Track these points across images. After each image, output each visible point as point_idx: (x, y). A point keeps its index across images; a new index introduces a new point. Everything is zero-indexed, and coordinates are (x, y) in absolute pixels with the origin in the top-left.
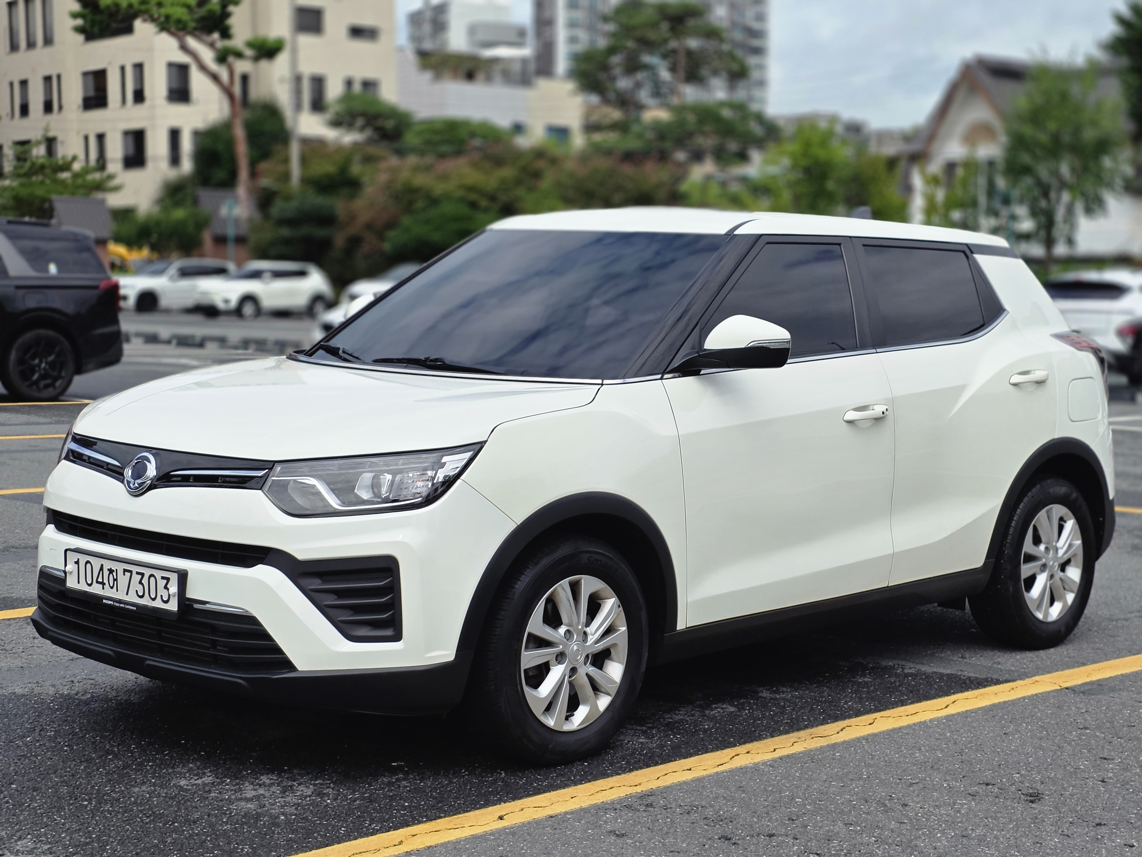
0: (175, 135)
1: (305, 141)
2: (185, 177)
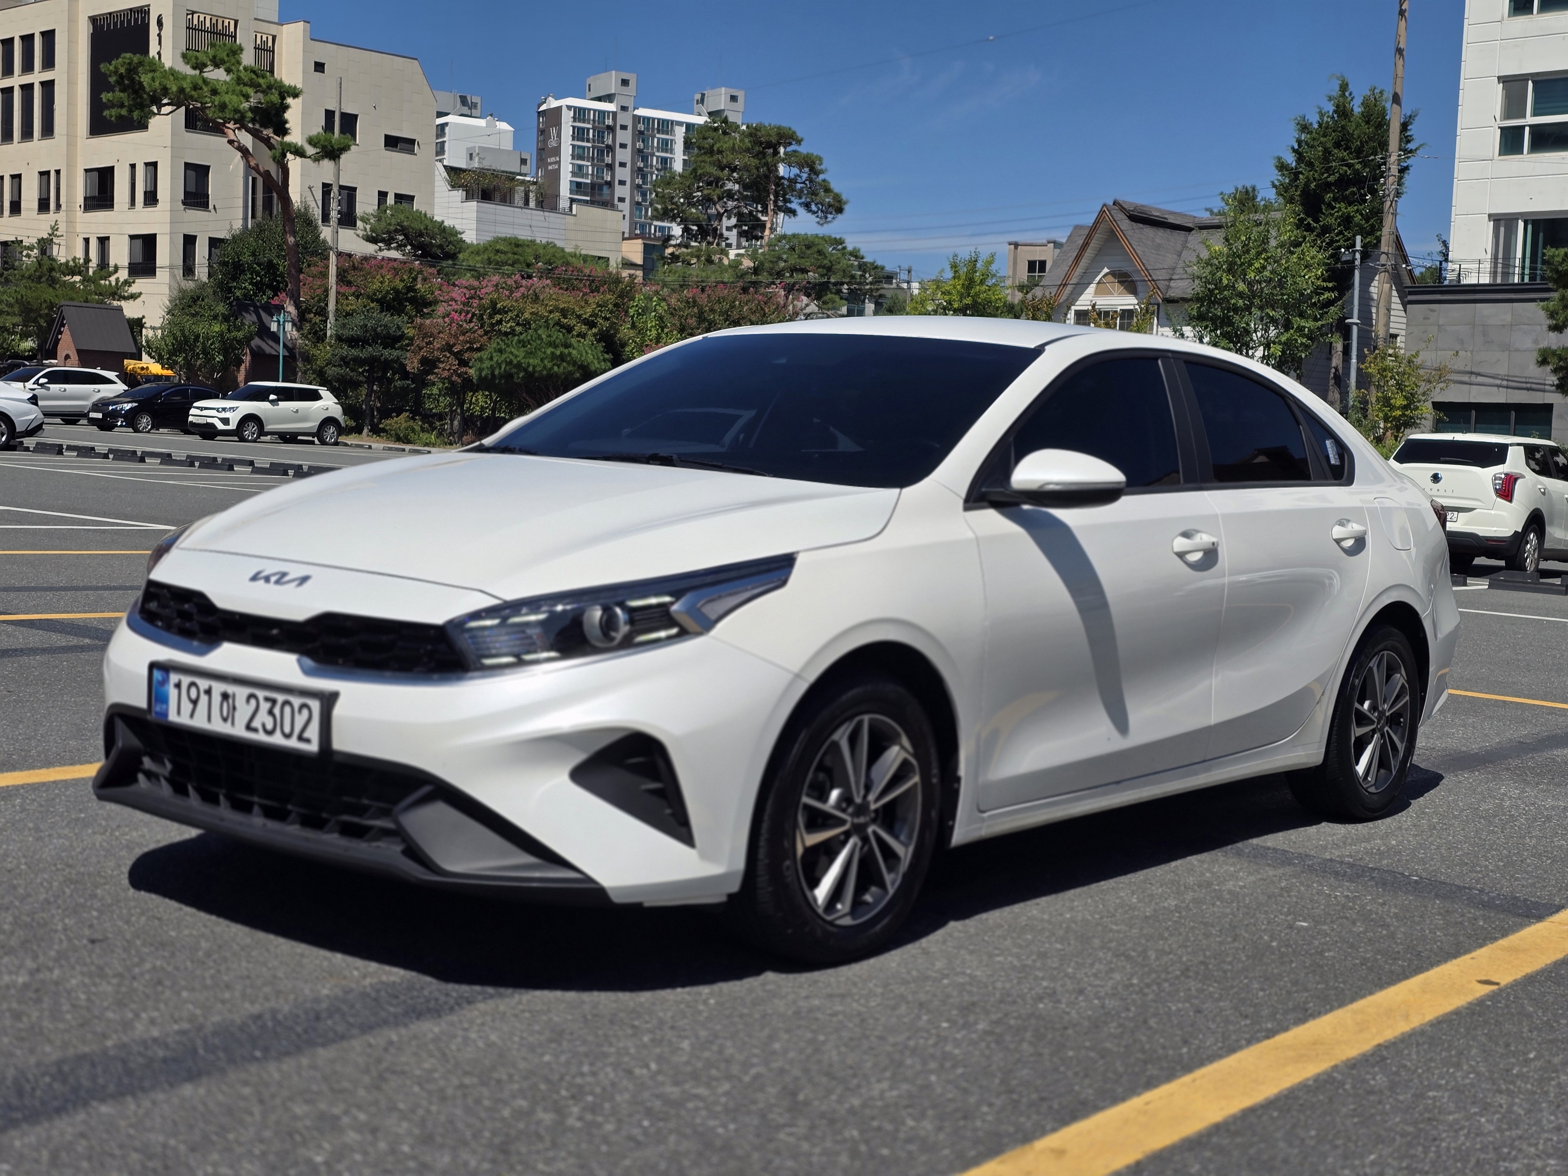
0: (189, 241)
1: (346, 258)
2: (202, 287)
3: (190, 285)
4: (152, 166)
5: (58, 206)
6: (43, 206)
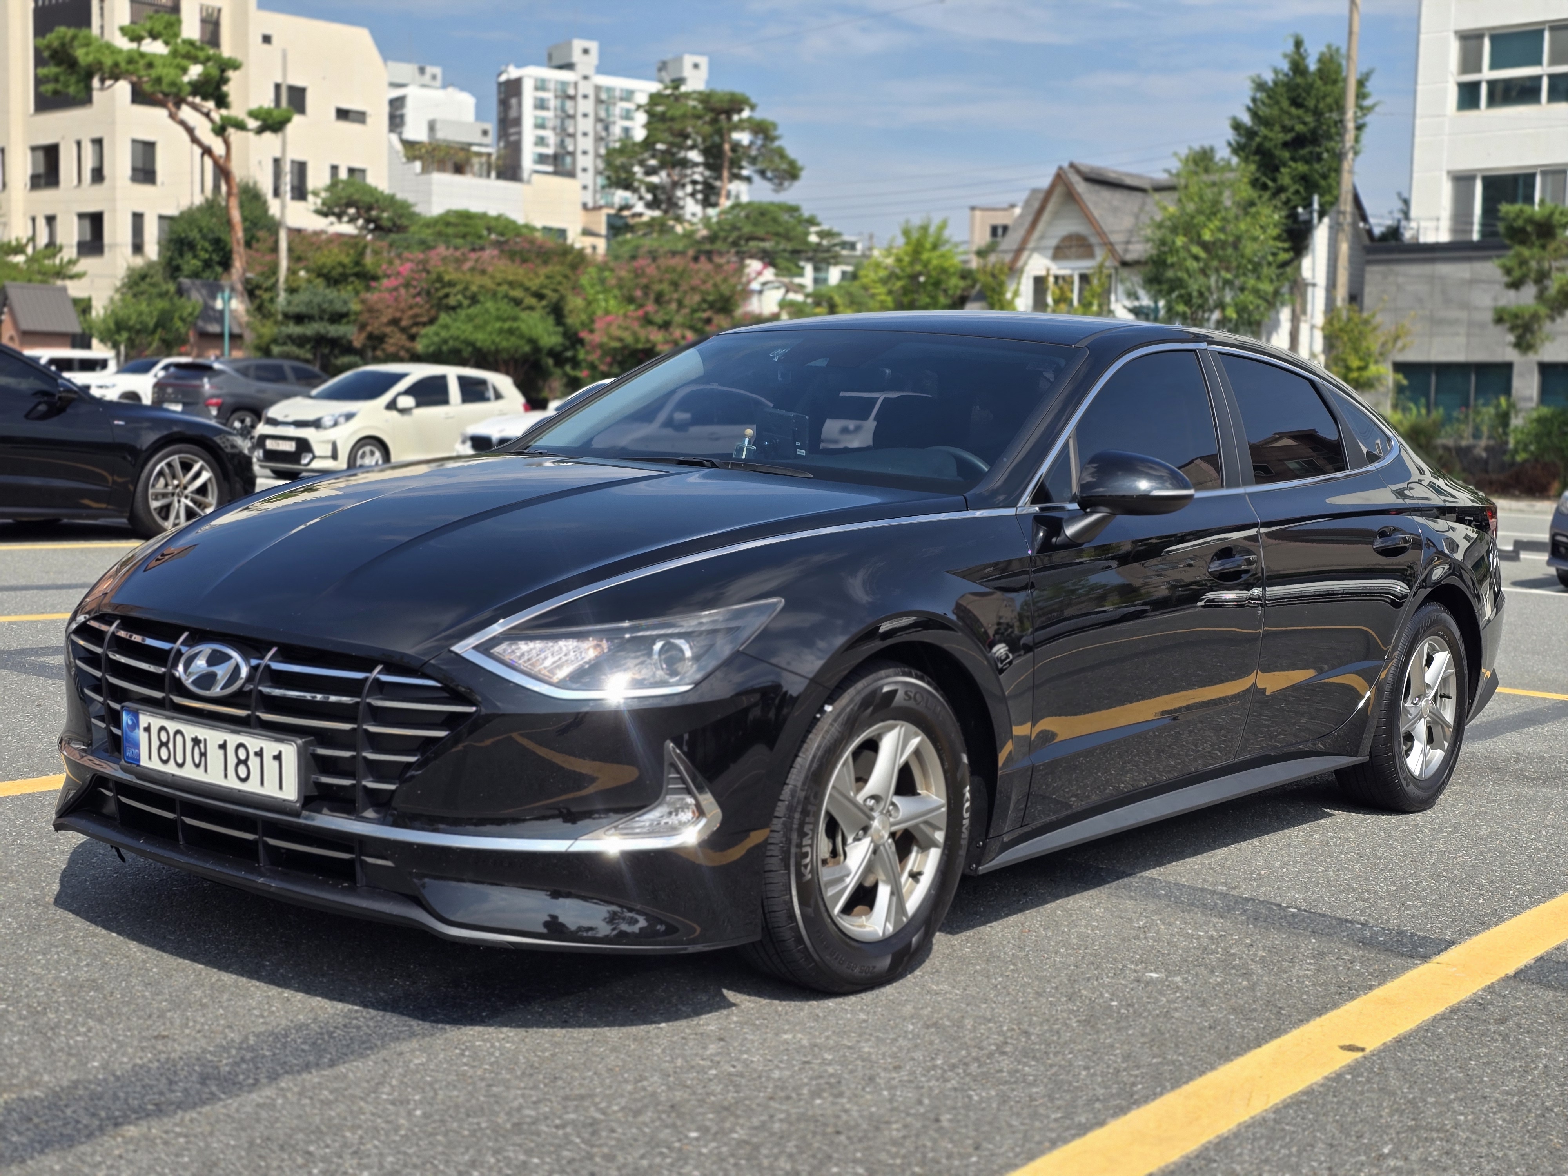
0: (138, 218)
1: (296, 233)
2: (151, 265)
3: (139, 262)
4: (98, 142)
5: (4, 186)
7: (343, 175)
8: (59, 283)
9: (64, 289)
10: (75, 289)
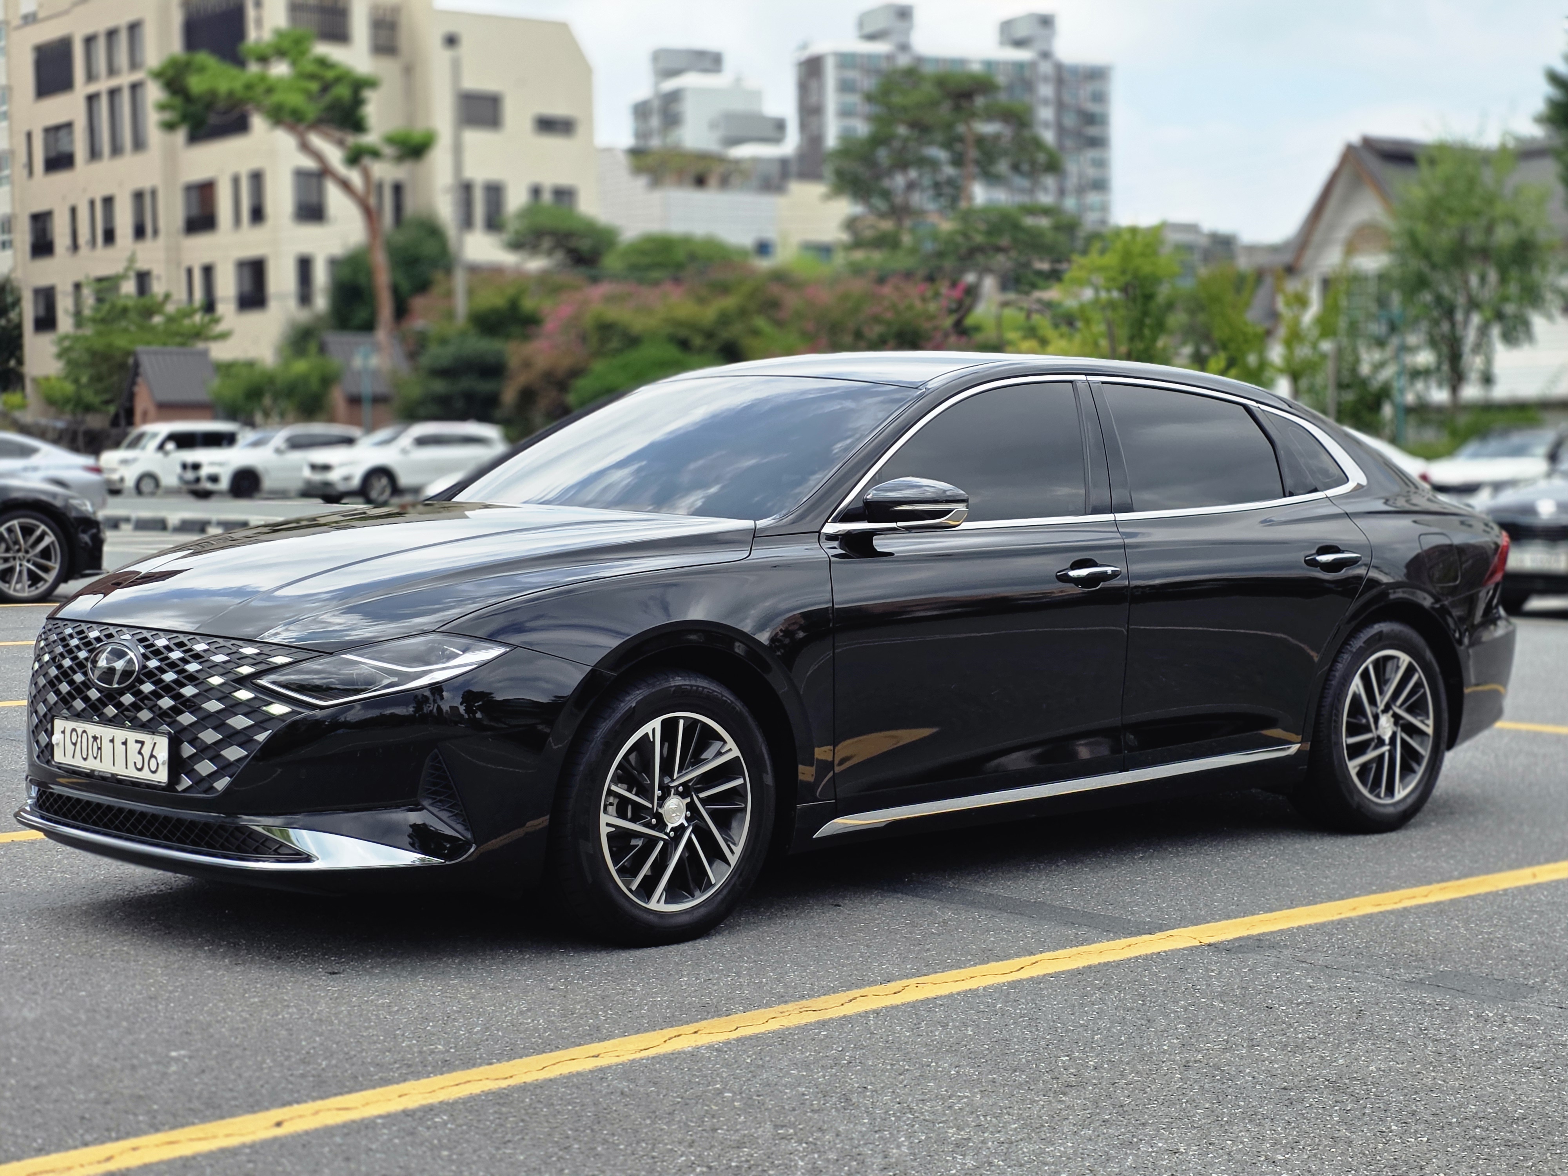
0: (305, 265)
1: (474, 269)
2: (319, 319)
3: (303, 316)
4: (257, 178)
5: (156, 232)
6: (139, 232)
7: (547, 197)
8: (200, 345)
9: (205, 353)
10: (220, 352)
